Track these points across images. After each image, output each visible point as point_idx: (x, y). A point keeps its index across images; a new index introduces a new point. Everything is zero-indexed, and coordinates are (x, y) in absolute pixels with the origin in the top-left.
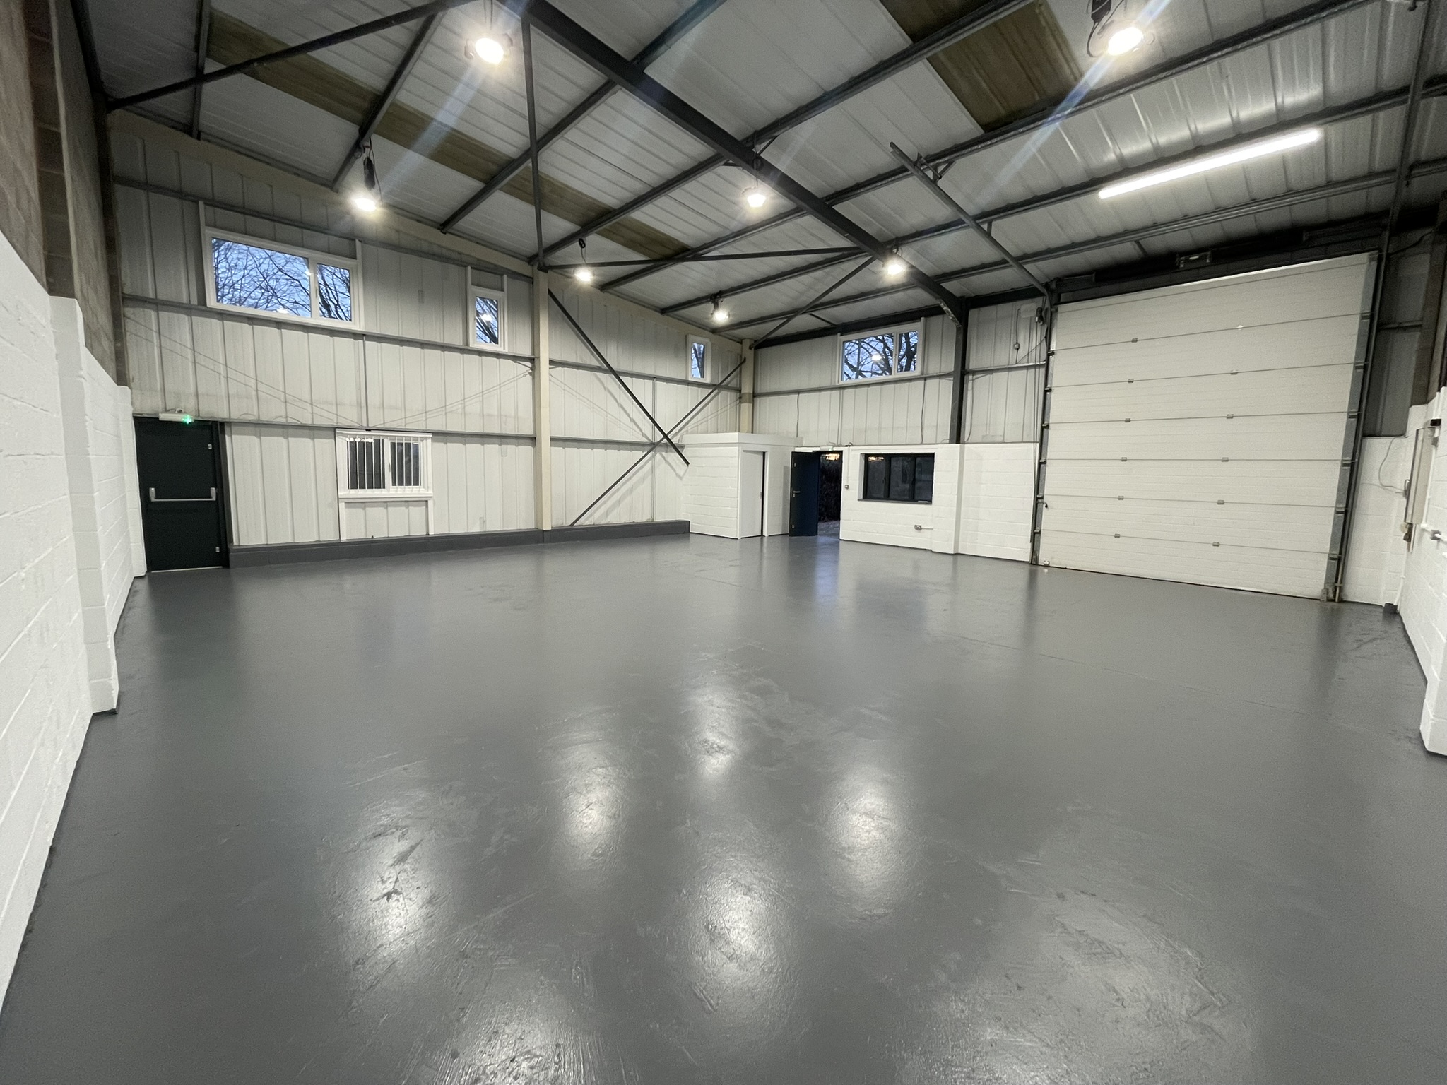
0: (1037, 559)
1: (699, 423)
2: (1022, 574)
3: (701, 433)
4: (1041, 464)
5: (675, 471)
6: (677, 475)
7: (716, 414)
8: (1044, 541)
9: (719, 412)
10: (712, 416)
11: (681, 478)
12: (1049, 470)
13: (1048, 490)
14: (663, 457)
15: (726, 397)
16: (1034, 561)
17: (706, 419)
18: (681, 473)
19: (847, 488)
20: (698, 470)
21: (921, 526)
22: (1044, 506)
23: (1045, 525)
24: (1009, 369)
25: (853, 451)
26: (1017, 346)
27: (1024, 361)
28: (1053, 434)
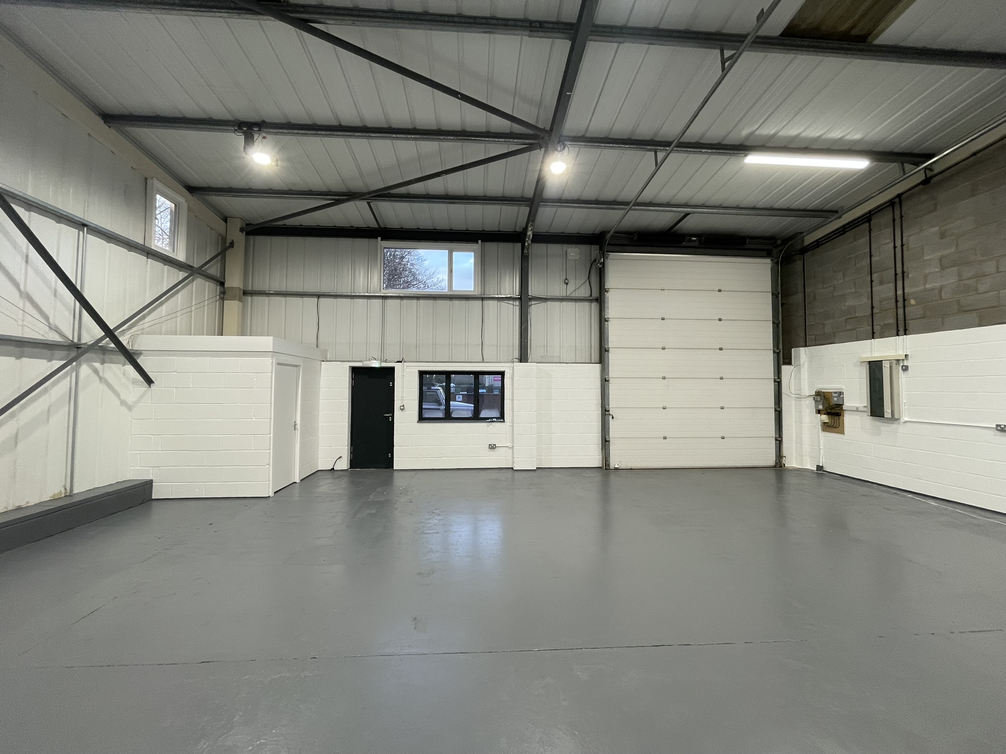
0: (608, 465)
1: (163, 319)
3: (167, 333)
4: (605, 381)
5: (117, 395)
6: (123, 403)
7: (189, 309)
9: (193, 308)
10: (185, 311)
11: (130, 408)
12: (612, 386)
13: (612, 404)
14: (96, 371)
15: (202, 288)
16: (606, 469)
17: (173, 315)
18: (130, 400)
19: (402, 410)
20: (175, 391)
21: (495, 445)
22: (611, 417)
23: (613, 434)
24: (561, 299)
25: (405, 367)
26: (567, 281)
27: (573, 295)
28: (613, 357)
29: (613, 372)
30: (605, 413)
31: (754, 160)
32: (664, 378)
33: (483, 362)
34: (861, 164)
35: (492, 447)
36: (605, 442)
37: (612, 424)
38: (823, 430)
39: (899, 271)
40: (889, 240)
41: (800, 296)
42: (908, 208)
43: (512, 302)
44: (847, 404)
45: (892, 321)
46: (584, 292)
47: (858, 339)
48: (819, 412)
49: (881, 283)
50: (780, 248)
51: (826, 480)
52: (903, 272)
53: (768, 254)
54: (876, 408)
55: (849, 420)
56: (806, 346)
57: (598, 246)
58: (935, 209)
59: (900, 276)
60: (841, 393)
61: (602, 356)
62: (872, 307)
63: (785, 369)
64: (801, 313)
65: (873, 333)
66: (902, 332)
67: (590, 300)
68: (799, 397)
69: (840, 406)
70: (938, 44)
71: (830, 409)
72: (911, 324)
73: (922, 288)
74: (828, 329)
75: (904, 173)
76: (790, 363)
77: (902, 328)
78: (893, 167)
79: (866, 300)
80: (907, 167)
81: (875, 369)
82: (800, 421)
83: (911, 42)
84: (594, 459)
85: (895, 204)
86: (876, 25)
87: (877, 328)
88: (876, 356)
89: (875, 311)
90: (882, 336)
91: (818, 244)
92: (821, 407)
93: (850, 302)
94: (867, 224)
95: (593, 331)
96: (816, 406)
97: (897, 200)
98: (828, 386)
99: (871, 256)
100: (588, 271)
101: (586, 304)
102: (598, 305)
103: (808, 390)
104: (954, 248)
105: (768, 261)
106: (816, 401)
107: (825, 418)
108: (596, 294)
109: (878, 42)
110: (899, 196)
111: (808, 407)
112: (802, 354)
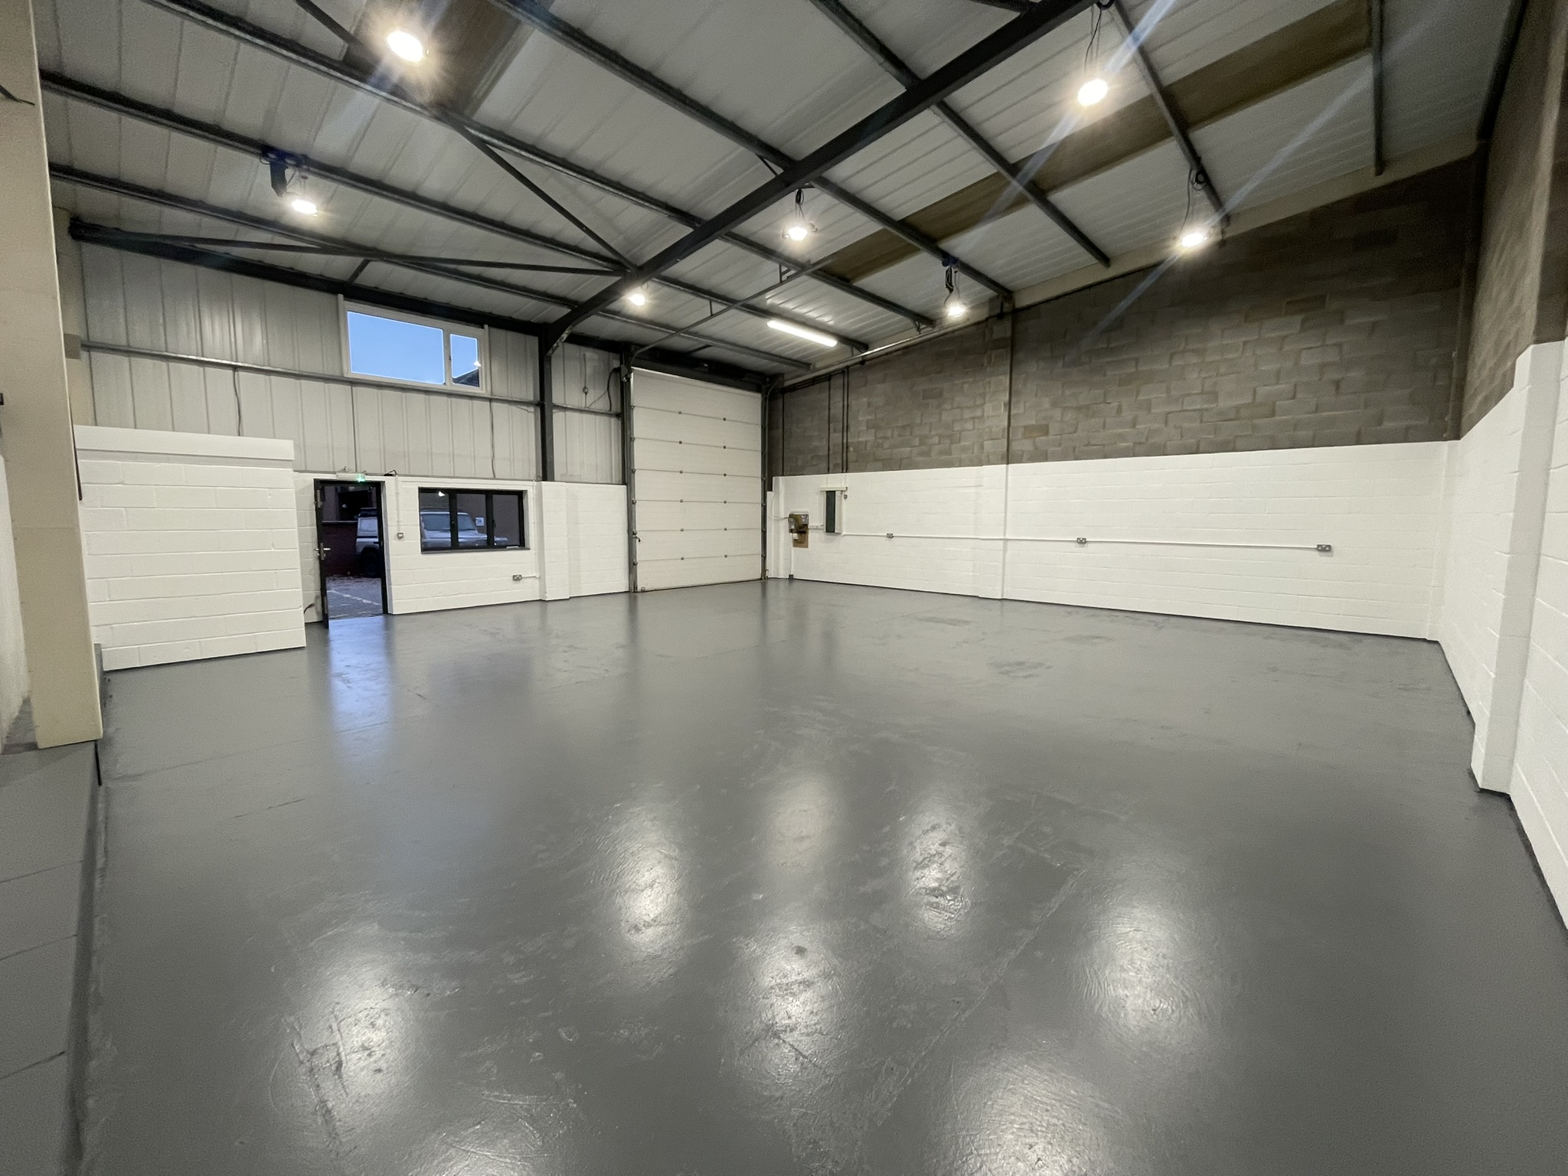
0: (635, 587)
2: (621, 606)
4: (631, 503)
8: (640, 570)
12: (639, 509)
13: (639, 527)
16: (633, 592)
19: (400, 538)
20: (124, 513)
21: (521, 576)
22: (637, 540)
23: (640, 556)
24: (581, 411)
25: (400, 483)
26: (586, 390)
27: (593, 406)
28: (639, 479)
29: (639, 494)
30: (632, 535)
31: (775, 325)
32: (682, 501)
33: (494, 478)
34: (831, 343)
35: (517, 578)
36: (632, 565)
37: (639, 547)
38: (794, 546)
39: (845, 425)
40: (841, 399)
41: (781, 430)
42: (854, 378)
43: (525, 408)
44: (811, 525)
45: (840, 462)
46: (602, 405)
47: (819, 473)
48: (791, 531)
49: (835, 431)
50: (768, 386)
51: (796, 584)
52: (847, 426)
53: (758, 390)
54: (830, 527)
55: (812, 536)
56: (783, 475)
57: (619, 355)
58: (865, 385)
59: (846, 429)
60: (807, 516)
61: (626, 476)
62: (829, 449)
63: (768, 493)
64: (781, 446)
65: (829, 469)
66: (845, 470)
67: (609, 414)
68: (778, 520)
69: (806, 525)
70: (879, 294)
71: (800, 528)
72: (851, 466)
73: (856, 440)
74: (800, 463)
75: (853, 356)
76: (771, 490)
77: (845, 468)
78: (848, 348)
79: (825, 443)
80: (856, 351)
81: (831, 496)
82: (778, 540)
83: (867, 289)
84: (619, 582)
85: (845, 371)
86: (856, 276)
87: (831, 466)
88: (830, 487)
89: (831, 452)
90: (834, 472)
91: (794, 388)
92: (793, 527)
93: (815, 443)
94: (827, 383)
95: (613, 451)
96: (790, 526)
97: (846, 370)
98: (799, 510)
99: (829, 409)
100: (607, 384)
101: (605, 419)
102: (620, 422)
103: (784, 513)
104: (874, 416)
105: (759, 396)
106: (790, 522)
107: (795, 535)
108: (616, 408)
109: (855, 284)
110: (848, 367)
111: (784, 525)
112: (780, 482)
